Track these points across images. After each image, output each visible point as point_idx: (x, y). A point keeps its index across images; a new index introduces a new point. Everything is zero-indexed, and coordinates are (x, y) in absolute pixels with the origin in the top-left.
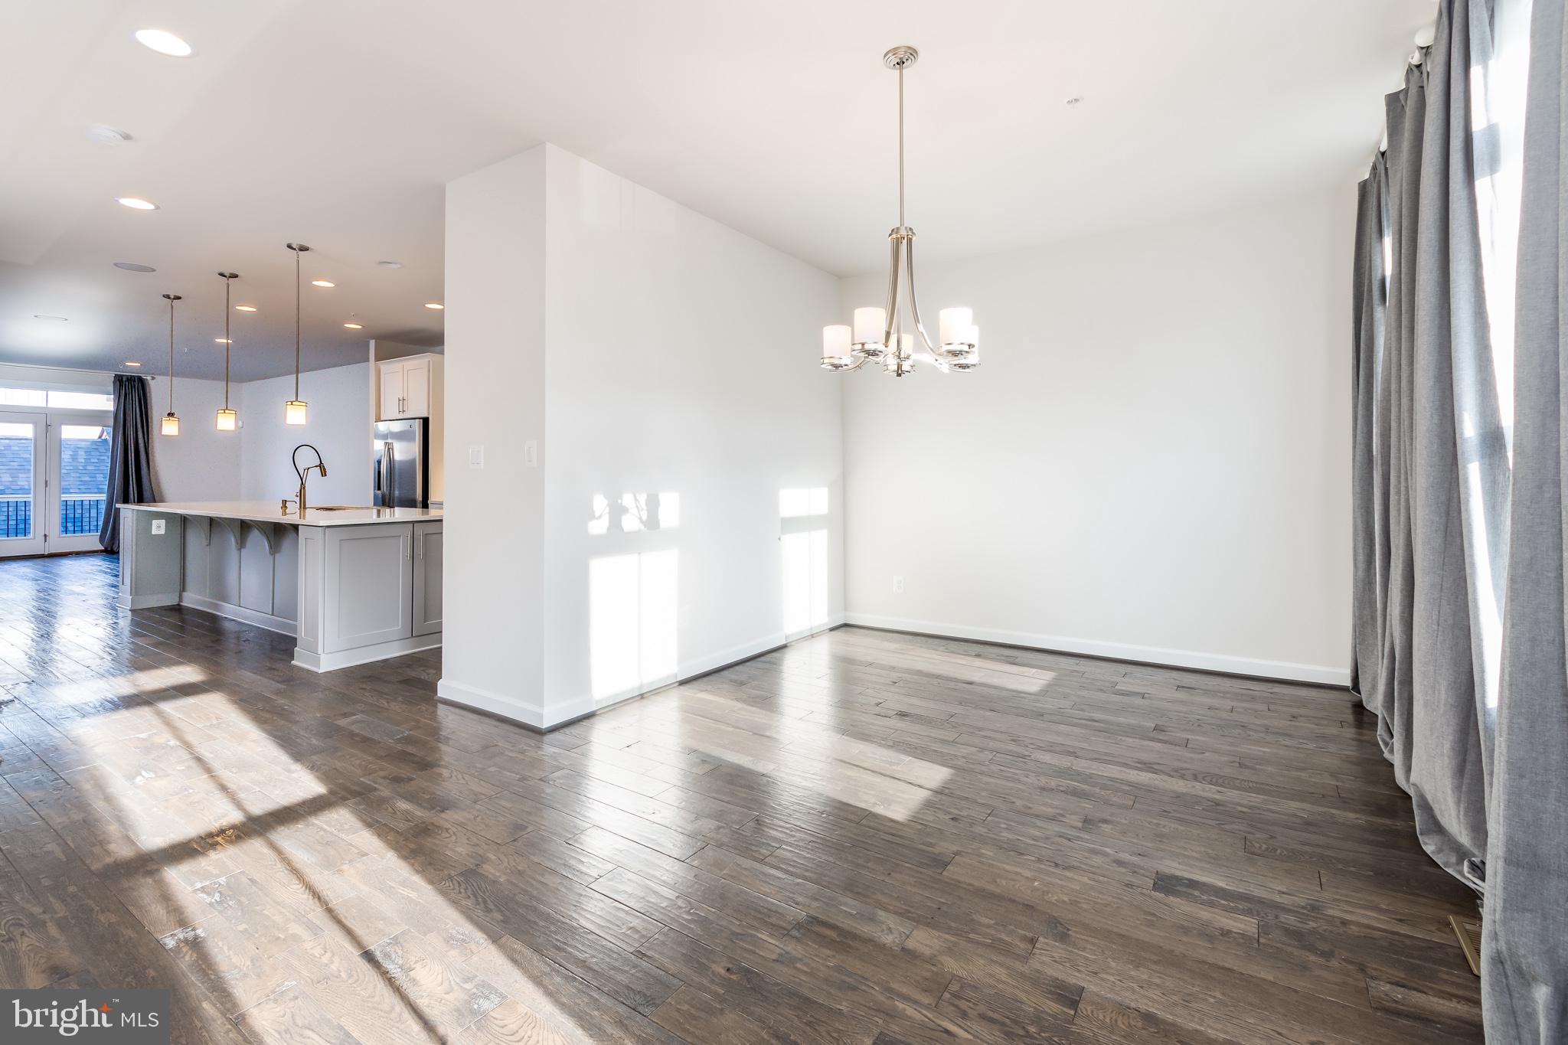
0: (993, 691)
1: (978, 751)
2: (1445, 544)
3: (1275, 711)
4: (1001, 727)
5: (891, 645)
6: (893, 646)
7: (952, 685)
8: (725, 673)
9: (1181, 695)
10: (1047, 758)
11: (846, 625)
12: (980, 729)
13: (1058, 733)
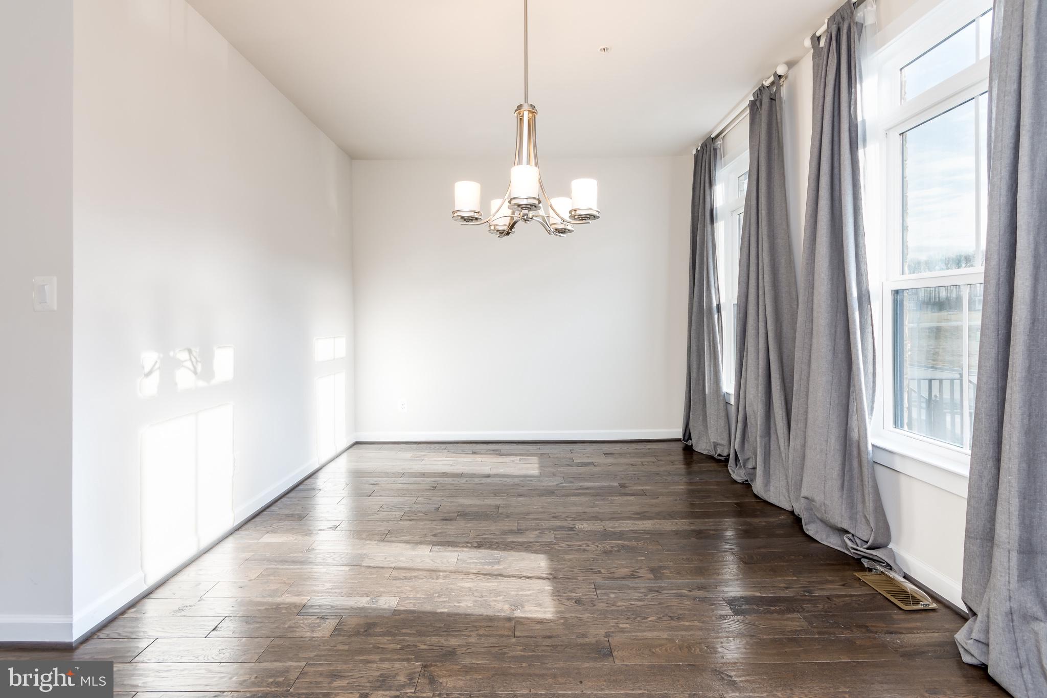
0: (508, 480)
1: (540, 533)
2: (834, 358)
3: (661, 460)
4: (537, 508)
5: (407, 454)
6: (408, 455)
7: (477, 480)
8: (272, 508)
9: (610, 460)
10: (585, 526)
11: (357, 443)
12: (528, 514)
13: (574, 504)
